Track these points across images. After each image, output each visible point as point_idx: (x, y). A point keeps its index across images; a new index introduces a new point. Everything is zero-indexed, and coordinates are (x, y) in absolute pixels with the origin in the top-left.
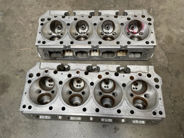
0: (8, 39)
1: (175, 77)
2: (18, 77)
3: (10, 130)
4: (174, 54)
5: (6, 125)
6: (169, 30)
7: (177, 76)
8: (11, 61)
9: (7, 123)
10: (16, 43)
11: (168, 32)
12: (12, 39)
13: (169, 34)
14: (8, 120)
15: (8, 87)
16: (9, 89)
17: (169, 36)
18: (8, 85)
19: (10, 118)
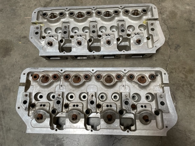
0: (14, 8)
1: (174, 50)
2: (21, 43)
3: (10, 89)
4: (176, 28)
5: (7, 84)
6: (174, 6)
7: (176, 50)
8: (15, 28)
9: (8, 82)
10: (20, 12)
11: (173, 7)
12: (18, 8)
13: (173, 10)
14: (9, 79)
15: (11, 51)
16: (11, 53)
17: (173, 11)
18: (11, 50)
19: (11, 79)
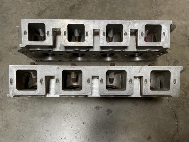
0: (5, 15)
2: (11, 53)
4: (174, 43)
7: (175, 65)
10: (12, 20)
12: (9, 16)
